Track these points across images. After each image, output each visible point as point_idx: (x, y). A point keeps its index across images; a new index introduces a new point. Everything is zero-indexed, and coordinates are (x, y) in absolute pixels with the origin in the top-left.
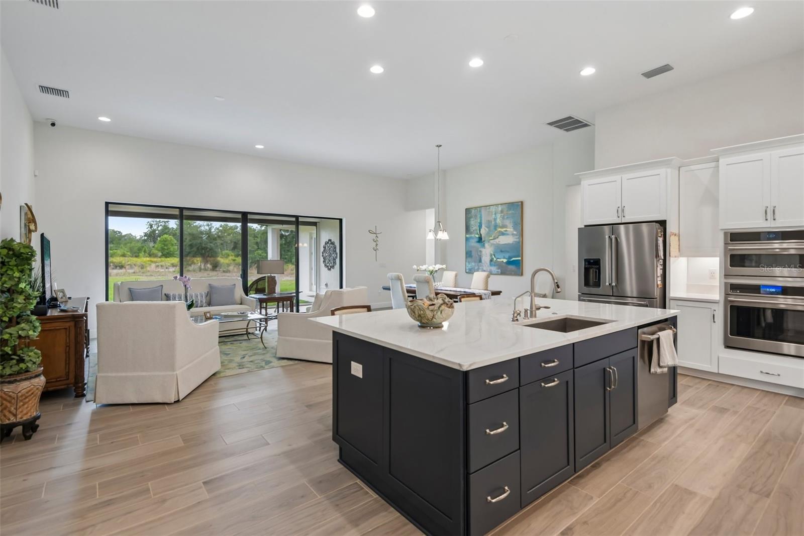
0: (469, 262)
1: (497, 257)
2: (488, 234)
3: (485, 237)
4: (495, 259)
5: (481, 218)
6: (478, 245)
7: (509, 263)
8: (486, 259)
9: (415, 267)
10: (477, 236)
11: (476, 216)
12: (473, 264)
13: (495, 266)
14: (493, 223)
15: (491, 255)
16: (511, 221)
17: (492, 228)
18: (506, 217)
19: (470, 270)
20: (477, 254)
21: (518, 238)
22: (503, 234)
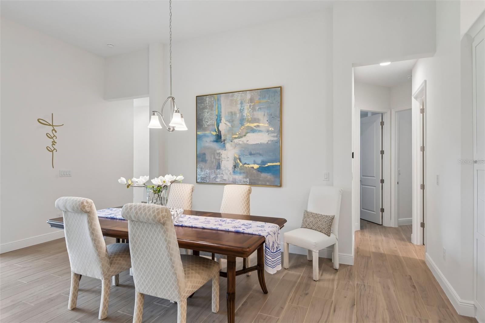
0: (201, 169)
1: (244, 161)
2: (231, 131)
3: (225, 135)
4: (241, 164)
5: (219, 109)
6: (215, 145)
7: (262, 169)
8: (227, 164)
9: (123, 180)
10: (214, 133)
11: (212, 106)
12: (208, 171)
13: (240, 173)
14: (238, 115)
15: (235, 159)
16: (266, 114)
17: (237, 122)
18: (257, 108)
19: (203, 179)
20: (214, 158)
21: (277, 136)
22: (253, 130)
